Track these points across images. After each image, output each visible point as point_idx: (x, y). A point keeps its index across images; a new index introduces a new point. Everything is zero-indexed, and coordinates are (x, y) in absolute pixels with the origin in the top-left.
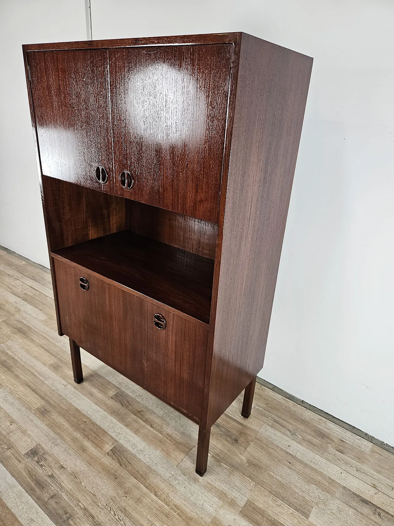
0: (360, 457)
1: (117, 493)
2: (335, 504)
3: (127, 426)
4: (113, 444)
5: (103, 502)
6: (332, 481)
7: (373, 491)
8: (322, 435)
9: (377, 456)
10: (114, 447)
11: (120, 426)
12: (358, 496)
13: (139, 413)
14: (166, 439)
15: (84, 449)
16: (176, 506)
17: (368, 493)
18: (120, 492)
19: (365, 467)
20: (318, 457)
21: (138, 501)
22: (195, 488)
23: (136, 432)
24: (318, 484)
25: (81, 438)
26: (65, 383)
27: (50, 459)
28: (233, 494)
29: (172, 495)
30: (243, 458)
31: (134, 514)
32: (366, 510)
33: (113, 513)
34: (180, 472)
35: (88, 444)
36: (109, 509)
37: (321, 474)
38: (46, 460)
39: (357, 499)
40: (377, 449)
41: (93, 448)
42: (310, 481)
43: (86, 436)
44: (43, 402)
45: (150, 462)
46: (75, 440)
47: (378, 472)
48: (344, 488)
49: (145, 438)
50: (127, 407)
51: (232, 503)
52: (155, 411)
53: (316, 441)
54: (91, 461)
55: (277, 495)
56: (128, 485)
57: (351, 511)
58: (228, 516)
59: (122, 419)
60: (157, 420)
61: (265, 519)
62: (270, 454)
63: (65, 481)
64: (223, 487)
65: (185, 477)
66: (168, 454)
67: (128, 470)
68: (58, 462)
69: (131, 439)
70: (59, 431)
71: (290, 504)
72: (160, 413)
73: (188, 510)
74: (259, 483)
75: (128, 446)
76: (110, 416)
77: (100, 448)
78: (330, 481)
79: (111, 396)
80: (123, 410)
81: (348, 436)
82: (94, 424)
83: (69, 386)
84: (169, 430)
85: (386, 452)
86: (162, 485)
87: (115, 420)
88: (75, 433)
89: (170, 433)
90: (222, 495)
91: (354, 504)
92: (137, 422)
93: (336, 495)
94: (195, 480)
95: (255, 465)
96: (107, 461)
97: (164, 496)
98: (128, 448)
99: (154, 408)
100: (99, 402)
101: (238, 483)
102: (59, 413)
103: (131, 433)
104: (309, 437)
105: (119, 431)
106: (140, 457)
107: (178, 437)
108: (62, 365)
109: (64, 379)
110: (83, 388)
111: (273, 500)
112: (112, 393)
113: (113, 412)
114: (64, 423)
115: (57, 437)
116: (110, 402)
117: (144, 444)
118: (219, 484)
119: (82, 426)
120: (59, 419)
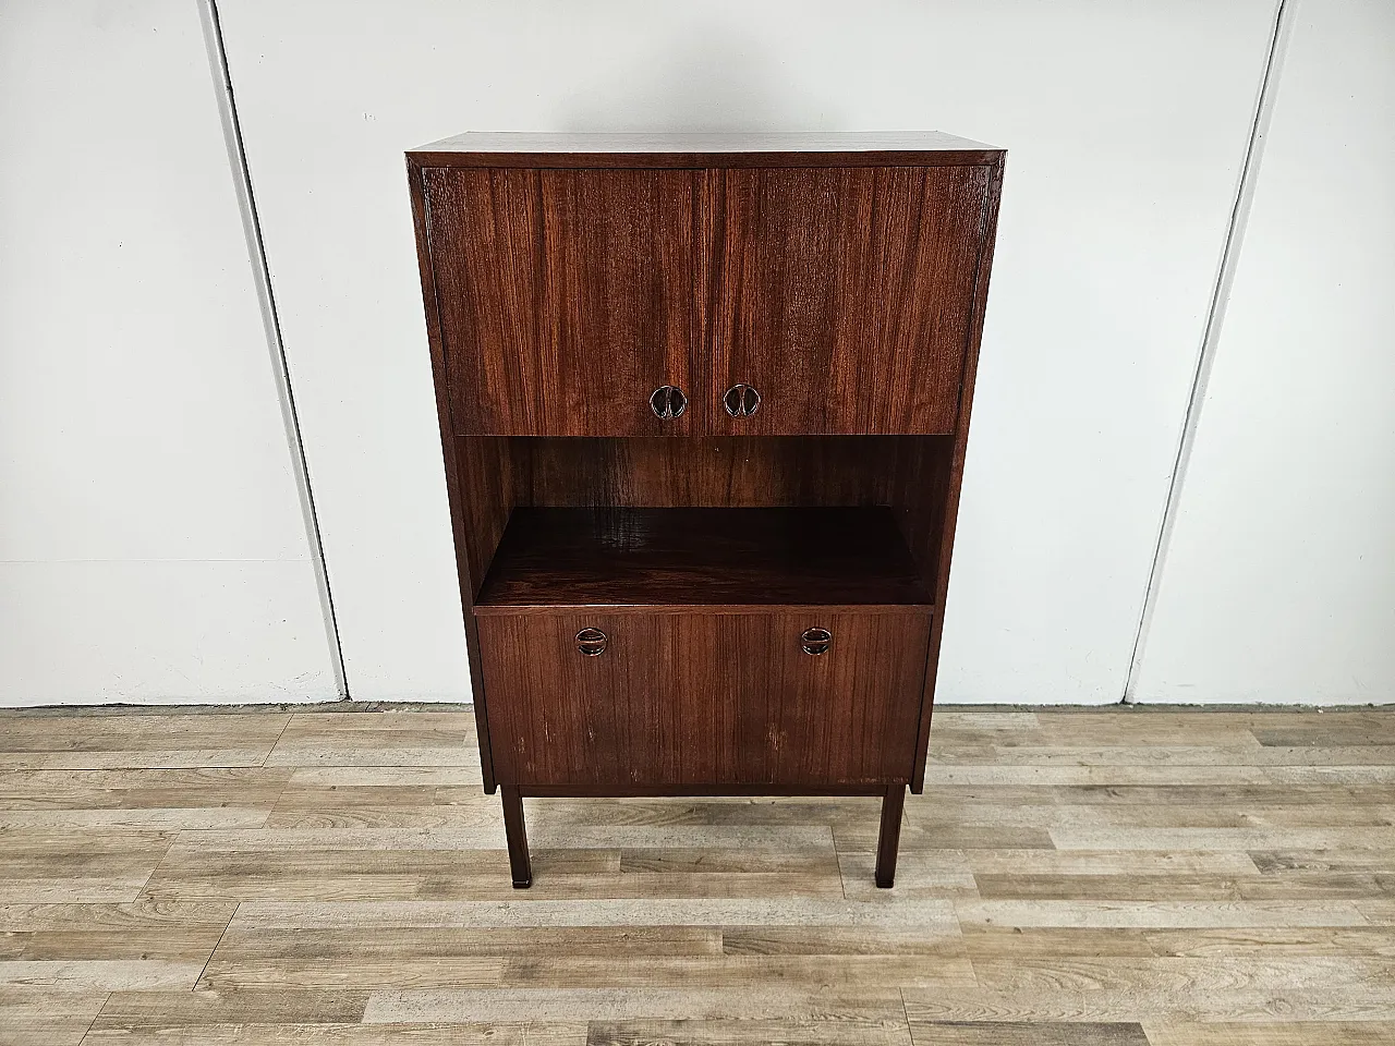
0: (1037, 739)
1: (810, 991)
2: (1065, 812)
3: (704, 895)
4: (717, 934)
5: (804, 1018)
6: (1037, 789)
7: (1085, 771)
8: (973, 737)
9: (1052, 726)
10: (724, 938)
11: (691, 903)
12: (1078, 787)
13: (699, 864)
14: (786, 874)
15: (680, 975)
16: (901, 946)
17: (1083, 776)
18: (809, 986)
19: (1053, 748)
20: (995, 769)
21: (847, 977)
22: (898, 907)
23: (729, 893)
24: (1026, 801)
25: (653, 962)
26: (501, 904)
27: (643, 1027)
28: (951, 881)
29: (879, 937)
30: (914, 828)
31: (861, 997)
32: (1100, 797)
33: (833, 1018)
34: (858, 903)
35: (676, 963)
36: (822, 1018)
37: (1018, 787)
38: (636, 1033)
39: (1080, 791)
40: (1044, 717)
41: (693, 963)
42: (1015, 803)
43: (657, 954)
44: (500, 959)
45: (801, 919)
47: (1070, 745)
48: (1056, 786)
49: (754, 891)
50: (669, 869)
51: (962, 893)
52: (722, 845)
53: (974, 749)
54: (715, 980)
55: (999, 846)
56: (809, 969)
57: (1087, 809)
58: (973, 911)
59: (684, 891)
60: (742, 856)
61: (1015, 883)
62: (939, 801)
63: (710, 1035)
64: (930, 881)
65: (871, 904)
66: (812, 890)
67: (784, 952)
68: (661, 1022)
69: (736, 909)
70: (597, 980)
71: (1023, 846)
72: (735, 842)
73: (920, 938)
74: (966, 846)
75: (739, 922)
76: (657, 901)
77: (704, 954)
78: (1034, 789)
79: (618, 868)
80: (670, 878)
81: (1000, 719)
82: (649, 929)
83: (512, 904)
84: (777, 859)
85: (1054, 715)
86: (855, 936)
87: (674, 901)
88: (632, 964)
89: (783, 861)
90: (940, 892)
91: (1082, 799)
92: (714, 880)
93: (1057, 801)
94: (889, 898)
95: (939, 827)
96: (735, 962)
97: (872, 947)
98: (747, 924)
99: (712, 842)
100: (609, 893)
101: (942, 864)
102: (559, 954)
103: (725, 901)
104: (961, 750)
105: (701, 911)
106: (781, 922)
107: (800, 859)
108: (444, 878)
109: (484, 897)
110: (548, 889)
111: (1001, 855)
112: (614, 864)
113: (655, 891)
114: (591, 963)
115: (607, 990)
116: (629, 879)
117: (762, 902)
118: (922, 881)
119: (629, 945)
120: (574, 963)
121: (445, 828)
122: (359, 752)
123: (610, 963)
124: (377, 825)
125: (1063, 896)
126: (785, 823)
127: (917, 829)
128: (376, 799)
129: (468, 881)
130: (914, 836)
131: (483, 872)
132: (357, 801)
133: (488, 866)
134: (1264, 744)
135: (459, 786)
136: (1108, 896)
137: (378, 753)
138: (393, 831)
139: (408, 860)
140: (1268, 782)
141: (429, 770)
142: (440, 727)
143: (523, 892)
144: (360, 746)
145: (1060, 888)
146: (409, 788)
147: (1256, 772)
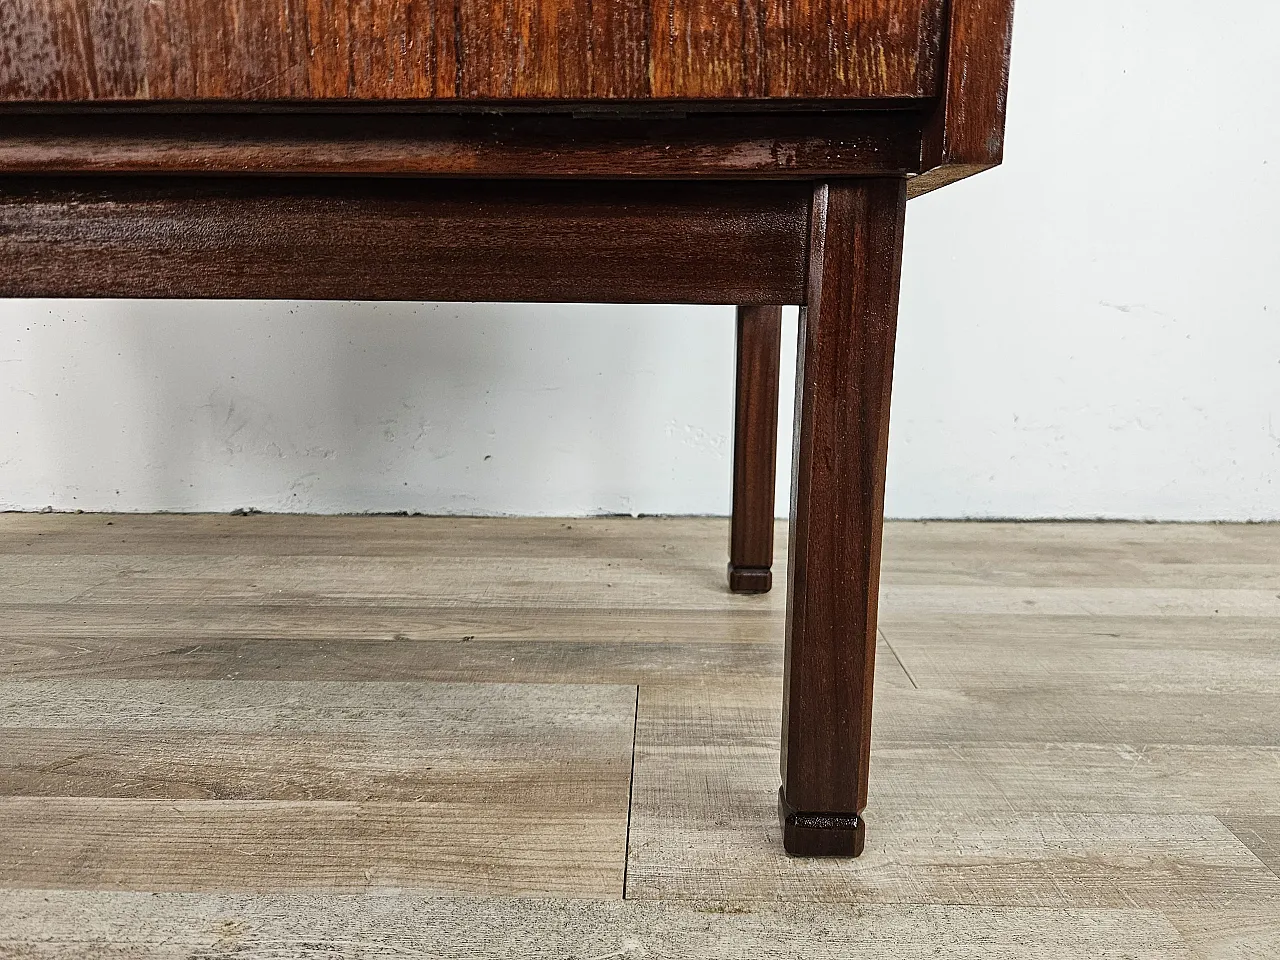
0: (1243, 555)
14: (397, 804)
22: (886, 933)
23: (79, 869)
28: (1127, 838)
34: (687, 918)
49: (198, 867)
52: (203, 723)
53: (1077, 566)
60: (249, 755)
62: (1011, 643)
64: (1029, 838)
65: (752, 921)
66: (479, 865)
74: (1144, 738)
89: (405, 767)
90: (1092, 879)
92: (62, 820)
101: (1064, 783)
104: (1041, 567)
107: (482, 763)
118: (991, 835)
126: (476, 676)
127: (947, 694)
130: (939, 710)
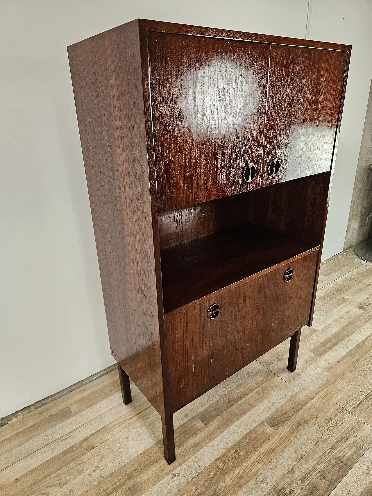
1: (314, 424)
3: (245, 413)
4: (265, 425)
5: (324, 435)
10: (269, 425)
11: (244, 419)
13: (230, 403)
15: (271, 451)
16: (319, 388)
18: (312, 422)
21: (318, 410)
22: (303, 375)
23: (252, 406)
25: (257, 453)
26: (170, 476)
27: (282, 483)
29: (311, 389)
31: (330, 414)
33: (331, 428)
34: (293, 382)
35: (265, 447)
36: (329, 430)
38: (283, 488)
41: (270, 443)
43: (255, 449)
45: (284, 399)
46: (259, 460)
49: (259, 400)
50: (222, 411)
52: (230, 389)
54: (284, 444)
56: (306, 416)
58: (322, 363)
59: (237, 417)
60: (241, 389)
61: (322, 347)
63: (306, 466)
64: (302, 361)
65: (296, 380)
66: (276, 387)
67: (293, 415)
68: (286, 475)
69: (260, 410)
70: (246, 477)
72: (232, 386)
73: (321, 382)
76: (232, 427)
77: (270, 436)
79: (203, 425)
80: (225, 415)
82: (241, 441)
83: (176, 472)
84: (253, 383)
86: (304, 394)
87: (237, 423)
88: (250, 460)
89: (255, 382)
92: (241, 405)
94: (298, 374)
96: (283, 430)
97: (313, 394)
98: (270, 414)
99: (226, 391)
100: (210, 437)
102: (220, 479)
103: (254, 410)
105: (250, 420)
106: (278, 405)
107: (260, 378)
108: (130, 484)
109: (159, 480)
110: (184, 454)
111: (309, 340)
112: (199, 424)
113: (227, 423)
114: (236, 473)
115: (254, 480)
116: (212, 426)
117: (266, 402)
118: (300, 362)
119: (241, 454)
120: (230, 478)
121: (105, 460)
122: (14, 452)
123: (243, 466)
124: (66, 483)
125: (336, 344)
128: (51, 469)
129: (144, 477)
131: (146, 467)
132: (40, 477)
133: (146, 463)
134: (326, 276)
135: (92, 435)
136: (344, 337)
137: (27, 445)
138: (78, 480)
139: (101, 489)
140: (338, 286)
141: (67, 437)
142: (53, 412)
143: (174, 464)
144: (12, 448)
145: (333, 342)
146: (65, 453)
147: (332, 284)
